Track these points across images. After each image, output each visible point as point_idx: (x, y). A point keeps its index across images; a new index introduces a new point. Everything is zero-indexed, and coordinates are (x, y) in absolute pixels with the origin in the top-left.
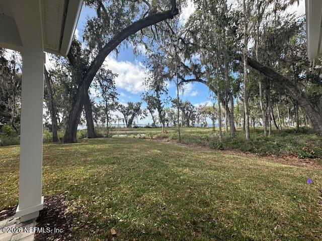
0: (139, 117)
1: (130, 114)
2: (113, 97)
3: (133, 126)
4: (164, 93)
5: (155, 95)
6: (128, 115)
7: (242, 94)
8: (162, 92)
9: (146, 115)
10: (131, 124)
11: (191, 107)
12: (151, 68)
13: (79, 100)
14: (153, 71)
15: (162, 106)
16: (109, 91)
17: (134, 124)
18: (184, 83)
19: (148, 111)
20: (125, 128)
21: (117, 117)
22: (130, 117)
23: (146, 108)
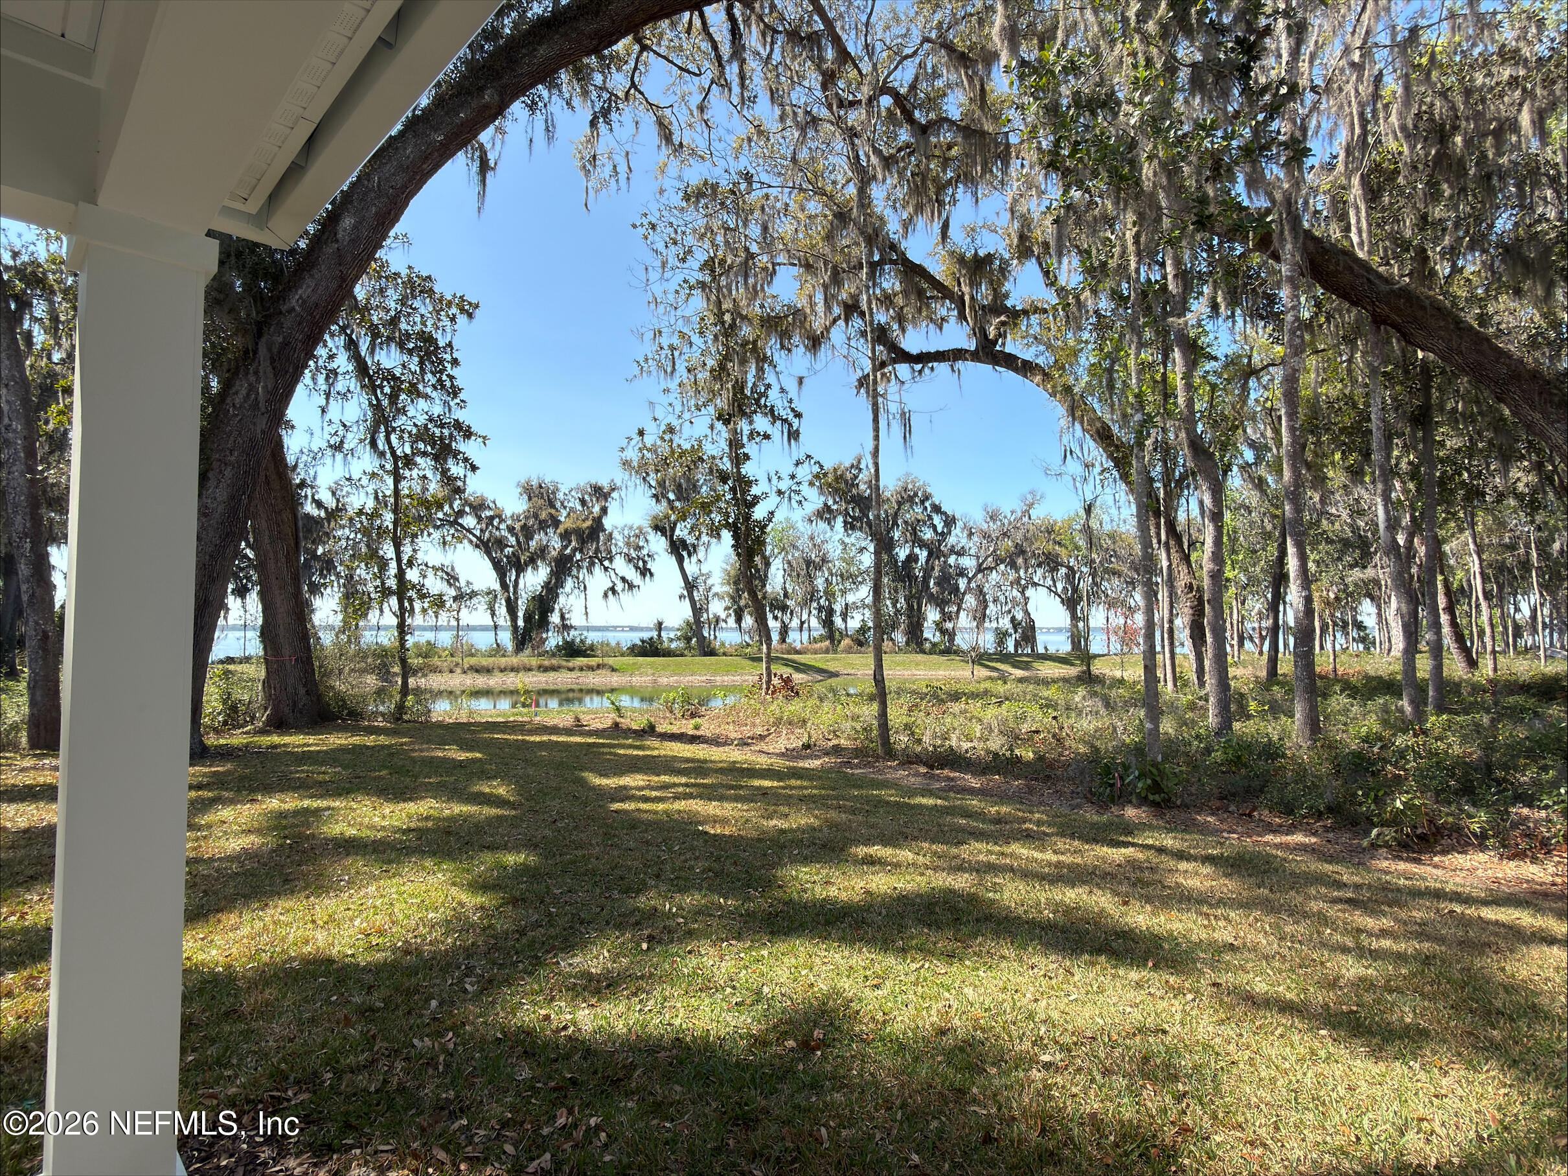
0: (598, 581)
1: (532, 561)
2: (443, 452)
3: (553, 640)
4: (776, 431)
5: (717, 447)
6: (520, 569)
7: (1252, 445)
8: (761, 423)
9: (645, 572)
10: (544, 623)
11: (937, 520)
12: (693, 271)
13: (228, 473)
14: (703, 285)
15: (759, 513)
16: (418, 412)
17: (565, 627)
18: (903, 369)
19: (658, 544)
20: (498, 650)
21: (451, 578)
22: (534, 580)
23: (646, 524)
